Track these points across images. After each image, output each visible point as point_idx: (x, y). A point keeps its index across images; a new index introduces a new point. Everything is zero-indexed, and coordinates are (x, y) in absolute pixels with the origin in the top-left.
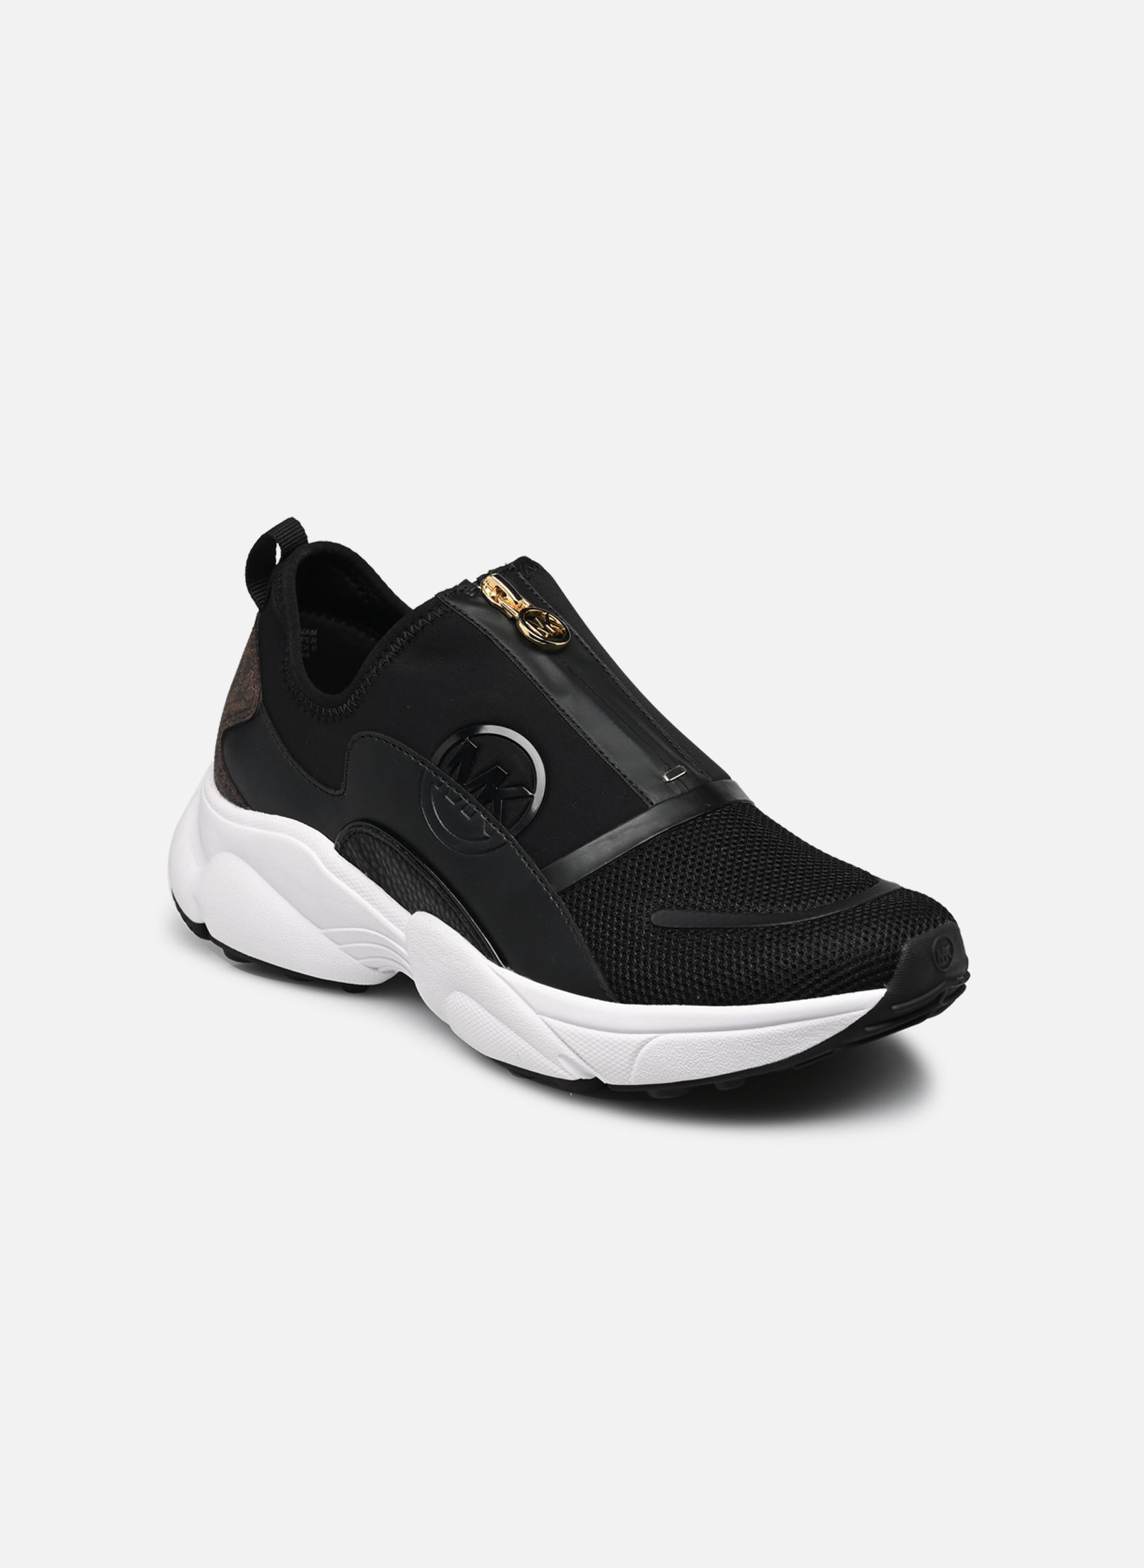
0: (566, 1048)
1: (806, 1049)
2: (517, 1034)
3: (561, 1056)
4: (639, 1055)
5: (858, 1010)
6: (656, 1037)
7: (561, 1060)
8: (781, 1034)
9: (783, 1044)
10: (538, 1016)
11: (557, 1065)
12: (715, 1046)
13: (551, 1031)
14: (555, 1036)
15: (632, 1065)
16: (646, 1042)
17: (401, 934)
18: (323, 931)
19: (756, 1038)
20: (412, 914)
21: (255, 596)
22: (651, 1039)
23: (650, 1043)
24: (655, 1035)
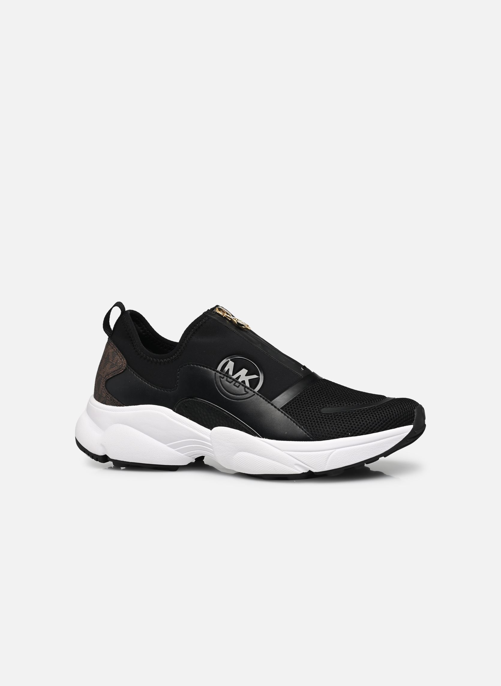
0: (297, 461)
1: (390, 449)
2: (274, 460)
3: (296, 464)
4: (329, 458)
5: (406, 433)
6: (335, 451)
7: (296, 466)
8: (382, 443)
9: (383, 447)
10: (283, 452)
11: (293, 468)
12: (359, 450)
13: (290, 456)
14: (292, 457)
15: (326, 462)
16: (332, 453)
17: (209, 438)
18: (176, 449)
19: (374, 446)
20: (211, 430)
21: (108, 333)
22: (333, 452)
23: (333, 453)
24: (335, 450)
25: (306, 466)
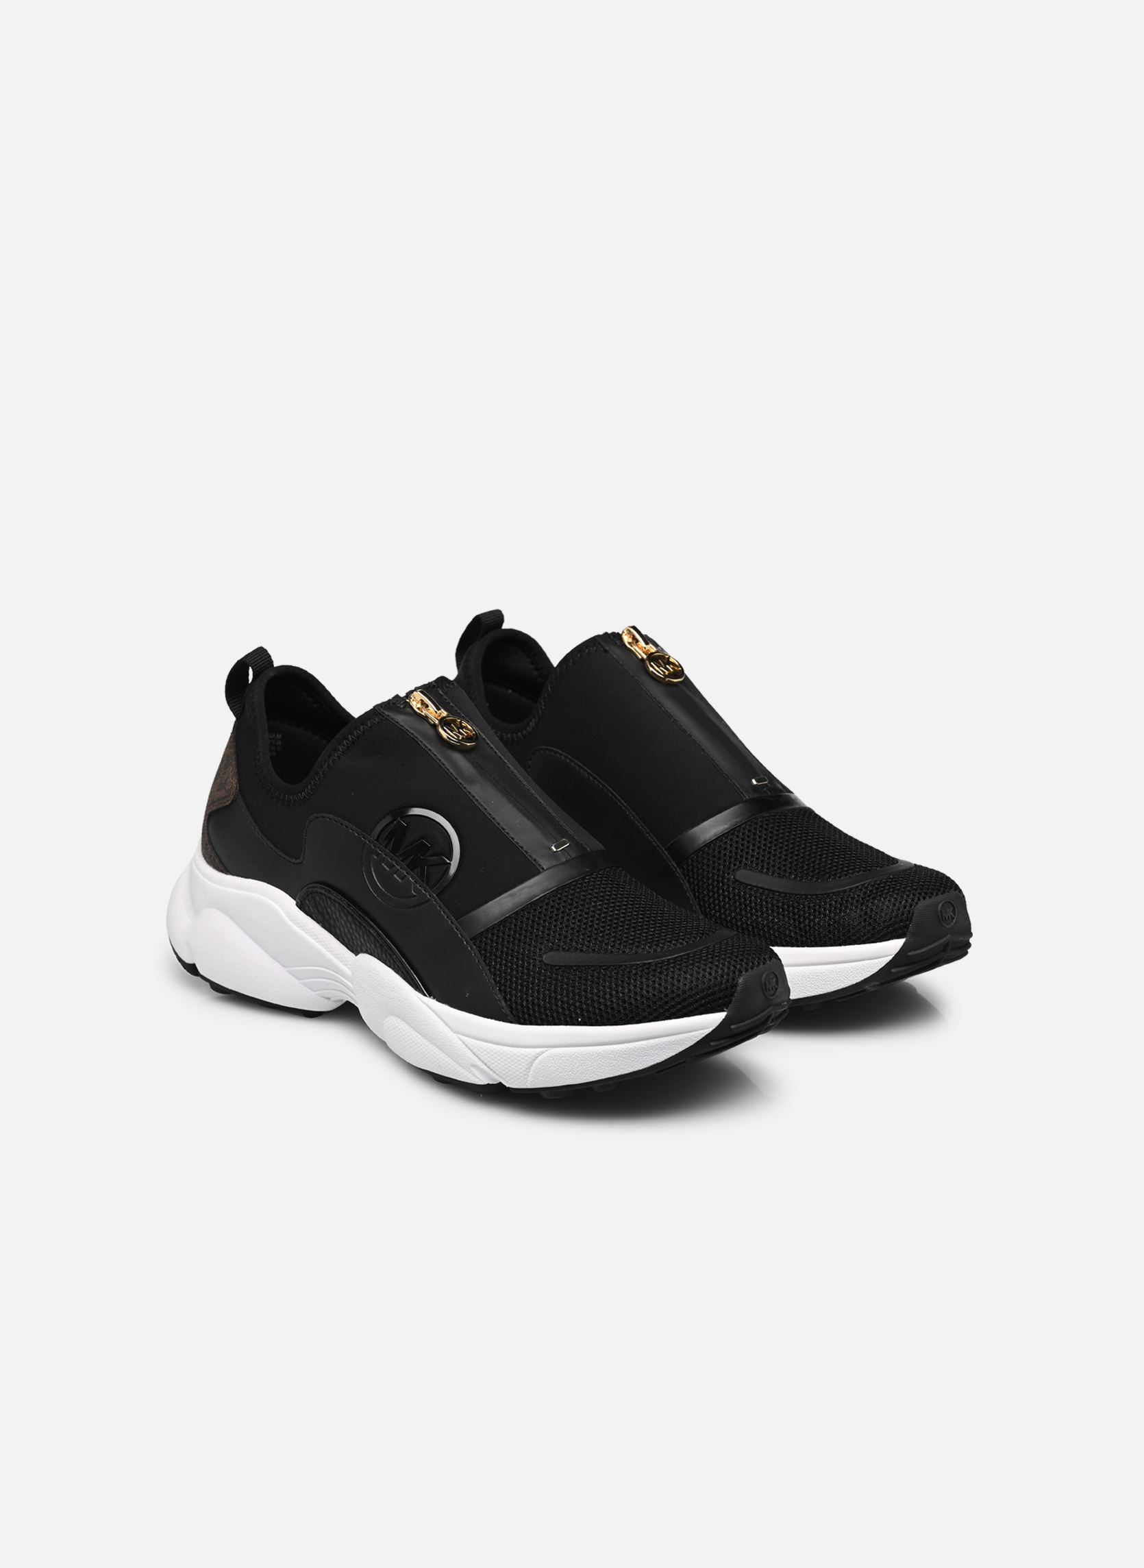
0: (477, 1059)
1: (664, 1060)
3: (473, 1066)
4: (534, 1065)
5: (704, 1029)
7: (473, 1069)
9: (646, 1056)
10: (453, 1033)
11: (470, 1073)
13: (465, 1047)
14: (468, 1050)
15: (528, 1072)
16: (540, 1054)
17: (348, 971)
18: (287, 969)
19: (625, 1051)
20: (356, 955)
22: (543, 1052)
23: (542, 1055)
24: (546, 1049)
25: (491, 1072)
